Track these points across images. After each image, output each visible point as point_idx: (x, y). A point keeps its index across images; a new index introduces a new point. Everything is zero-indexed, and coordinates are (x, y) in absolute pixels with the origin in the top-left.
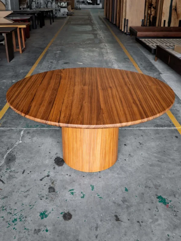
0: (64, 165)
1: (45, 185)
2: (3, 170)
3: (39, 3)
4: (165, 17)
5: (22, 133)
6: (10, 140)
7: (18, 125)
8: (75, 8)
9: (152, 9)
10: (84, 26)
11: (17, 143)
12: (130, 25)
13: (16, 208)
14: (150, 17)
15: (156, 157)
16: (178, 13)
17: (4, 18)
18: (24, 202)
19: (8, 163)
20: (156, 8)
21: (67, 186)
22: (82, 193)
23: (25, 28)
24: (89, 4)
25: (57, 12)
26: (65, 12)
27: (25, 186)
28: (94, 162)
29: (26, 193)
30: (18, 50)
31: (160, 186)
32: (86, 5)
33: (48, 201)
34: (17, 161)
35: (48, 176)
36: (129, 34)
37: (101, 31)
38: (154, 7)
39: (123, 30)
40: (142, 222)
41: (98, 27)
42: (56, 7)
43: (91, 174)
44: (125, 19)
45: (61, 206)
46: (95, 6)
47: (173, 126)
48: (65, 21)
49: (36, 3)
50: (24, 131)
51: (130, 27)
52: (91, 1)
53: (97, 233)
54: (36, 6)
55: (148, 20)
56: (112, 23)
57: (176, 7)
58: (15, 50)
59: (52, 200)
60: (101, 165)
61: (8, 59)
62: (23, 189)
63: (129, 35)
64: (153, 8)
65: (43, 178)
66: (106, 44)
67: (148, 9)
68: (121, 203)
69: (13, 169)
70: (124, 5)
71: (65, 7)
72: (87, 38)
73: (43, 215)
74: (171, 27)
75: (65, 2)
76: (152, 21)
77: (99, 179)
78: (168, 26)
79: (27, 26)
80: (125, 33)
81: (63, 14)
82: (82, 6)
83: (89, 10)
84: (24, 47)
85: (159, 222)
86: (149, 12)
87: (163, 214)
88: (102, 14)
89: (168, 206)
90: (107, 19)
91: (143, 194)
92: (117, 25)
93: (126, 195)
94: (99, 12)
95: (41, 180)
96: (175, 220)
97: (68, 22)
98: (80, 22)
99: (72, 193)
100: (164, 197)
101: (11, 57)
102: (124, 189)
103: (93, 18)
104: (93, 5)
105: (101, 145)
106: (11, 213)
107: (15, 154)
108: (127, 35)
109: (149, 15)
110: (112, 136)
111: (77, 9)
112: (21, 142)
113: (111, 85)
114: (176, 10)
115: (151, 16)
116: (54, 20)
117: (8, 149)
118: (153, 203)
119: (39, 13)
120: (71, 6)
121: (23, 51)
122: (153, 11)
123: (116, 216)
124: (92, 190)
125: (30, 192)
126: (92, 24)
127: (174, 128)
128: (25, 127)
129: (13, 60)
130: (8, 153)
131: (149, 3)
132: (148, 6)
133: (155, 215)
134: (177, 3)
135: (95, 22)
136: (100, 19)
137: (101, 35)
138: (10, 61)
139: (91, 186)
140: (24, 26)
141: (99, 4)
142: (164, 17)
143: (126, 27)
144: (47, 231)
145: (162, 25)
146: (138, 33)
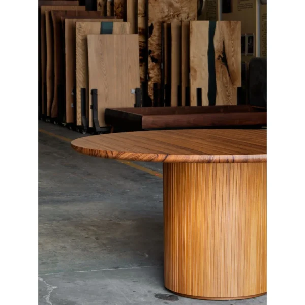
0: (180, 300)
4: (200, 80)
9: (151, 64)
12: (102, 105)
16: (231, 68)
36: (104, 130)
38: (156, 58)
39: (79, 122)
44: (84, 90)
51: (110, 110)
57: (224, 53)
63: (104, 132)
64: (153, 60)
70: (79, 50)
74: (219, 107)
76: (152, 97)
78: (210, 104)
80: (91, 129)
108: (98, 133)
114: (224, 60)
115: (150, 83)
122: (152, 69)
134: (227, 42)
142: (195, 79)
143: (91, 111)
145: (194, 103)
146: (144, 118)
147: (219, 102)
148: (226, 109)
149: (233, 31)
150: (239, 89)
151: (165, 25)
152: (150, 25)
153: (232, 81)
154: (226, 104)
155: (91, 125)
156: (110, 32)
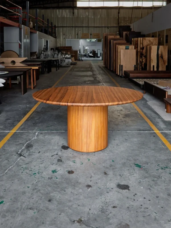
0: (68, 150)
1: (55, 159)
2: (24, 152)
3: (47, 55)
4: (154, 63)
5: (37, 133)
6: (28, 137)
7: (33, 130)
8: (78, 60)
9: (143, 58)
10: (85, 72)
11: (33, 139)
12: (124, 69)
13: (35, 168)
14: (142, 64)
15: (136, 146)
17: (20, 63)
18: (40, 166)
19: (28, 148)
20: (146, 57)
21: (70, 159)
22: (81, 162)
23: (37, 69)
24: (91, 57)
25: (62, 62)
26: (69, 62)
27: (41, 159)
28: (90, 144)
29: (42, 162)
30: (30, 87)
31: (138, 159)
32: (88, 58)
33: (57, 165)
34: (34, 147)
35: (57, 154)
37: (100, 75)
39: (119, 74)
40: (123, 175)
41: (97, 73)
42: (61, 58)
43: (88, 153)
44: (120, 65)
45: (66, 168)
46: (96, 58)
47: (153, 130)
48: (69, 69)
49: (45, 54)
50: (38, 133)
51: (125, 71)
52: (92, 55)
53: (91, 179)
54: (44, 57)
55: (141, 67)
56: (110, 70)
57: (162, 55)
58: (28, 87)
59: (60, 165)
60: (95, 146)
61: (23, 92)
62: (39, 160)
63: (124, 77)
64: (144, 56)
65: (53, 155)
66: (104, 84)
67: (140, 57)
68: (109, 167)
69: (31, 151)
70: (119, 54)
71: (69, 58)
72: (87, 80)
73: (54, 171)
74: (160, 71)
75: (69, 55)
76: (143, 67)
77: (94, 156)
79: (39, 68)
80: (121, 77)
81: (68, 63)
82: (84, 58)
83: (91, 61)
84: (35, 85)
85: (135, 175)
86: (141, 60)
87: (137, 172)
88: (102, 64)
89: (142, 169)
90: (106, 67)
91: (125, 163)
92: (114, 70)
93: (112, 163)
94: (99, 63)
95: (52, 156)
96: (146, 175)
97: (72, 70)
98: (82, 69)
99: (74, 162)
100: (140, 164)
101: (25, 91)
102: (111, 161)
103: (94, 67)
104: (94, 58)
105: (95, 130)
106: (32, 171)
107: (32, 143)
108: (122, 78)
109: (141, 62)
110: (103, 124)
111: (79, 60)
112: (36, 138)
113: (101, 92)
114: (162, 57)
116: (60, 68)
117: (27, 141)
118: (131, 167)
119: (47, 61)
120: (75, 58)
121: (34, 88)
123: (105, 173)
124: (89, 161)
125: (44, 162)
126: (92, 71)
127: (154, 132)
128: (39, 131)
129: (26, 94)
130: (27, 143)
131: (140, 53)
132: (140, 55)
133: (132, 172)
134: (163, 52)
135: (95, 69)
136: (100, 67)
137: (100, 78)
138: (24, 94)
139: (88, 159)
140: (37, 68)
141: (99, 57)
142: (152, 63)
143: (121, 71)
144: (57, 178)
145: (152, 70)
146: (130, 74)
147: (160, 69)
148: (162, 72)
149: (165, 49)
150: (166, 66)
151: (148, 47)
152: (143, 46)
153: (164, 63)
154: (162, 70)
155: (121, 75)
156: (128, 49)
